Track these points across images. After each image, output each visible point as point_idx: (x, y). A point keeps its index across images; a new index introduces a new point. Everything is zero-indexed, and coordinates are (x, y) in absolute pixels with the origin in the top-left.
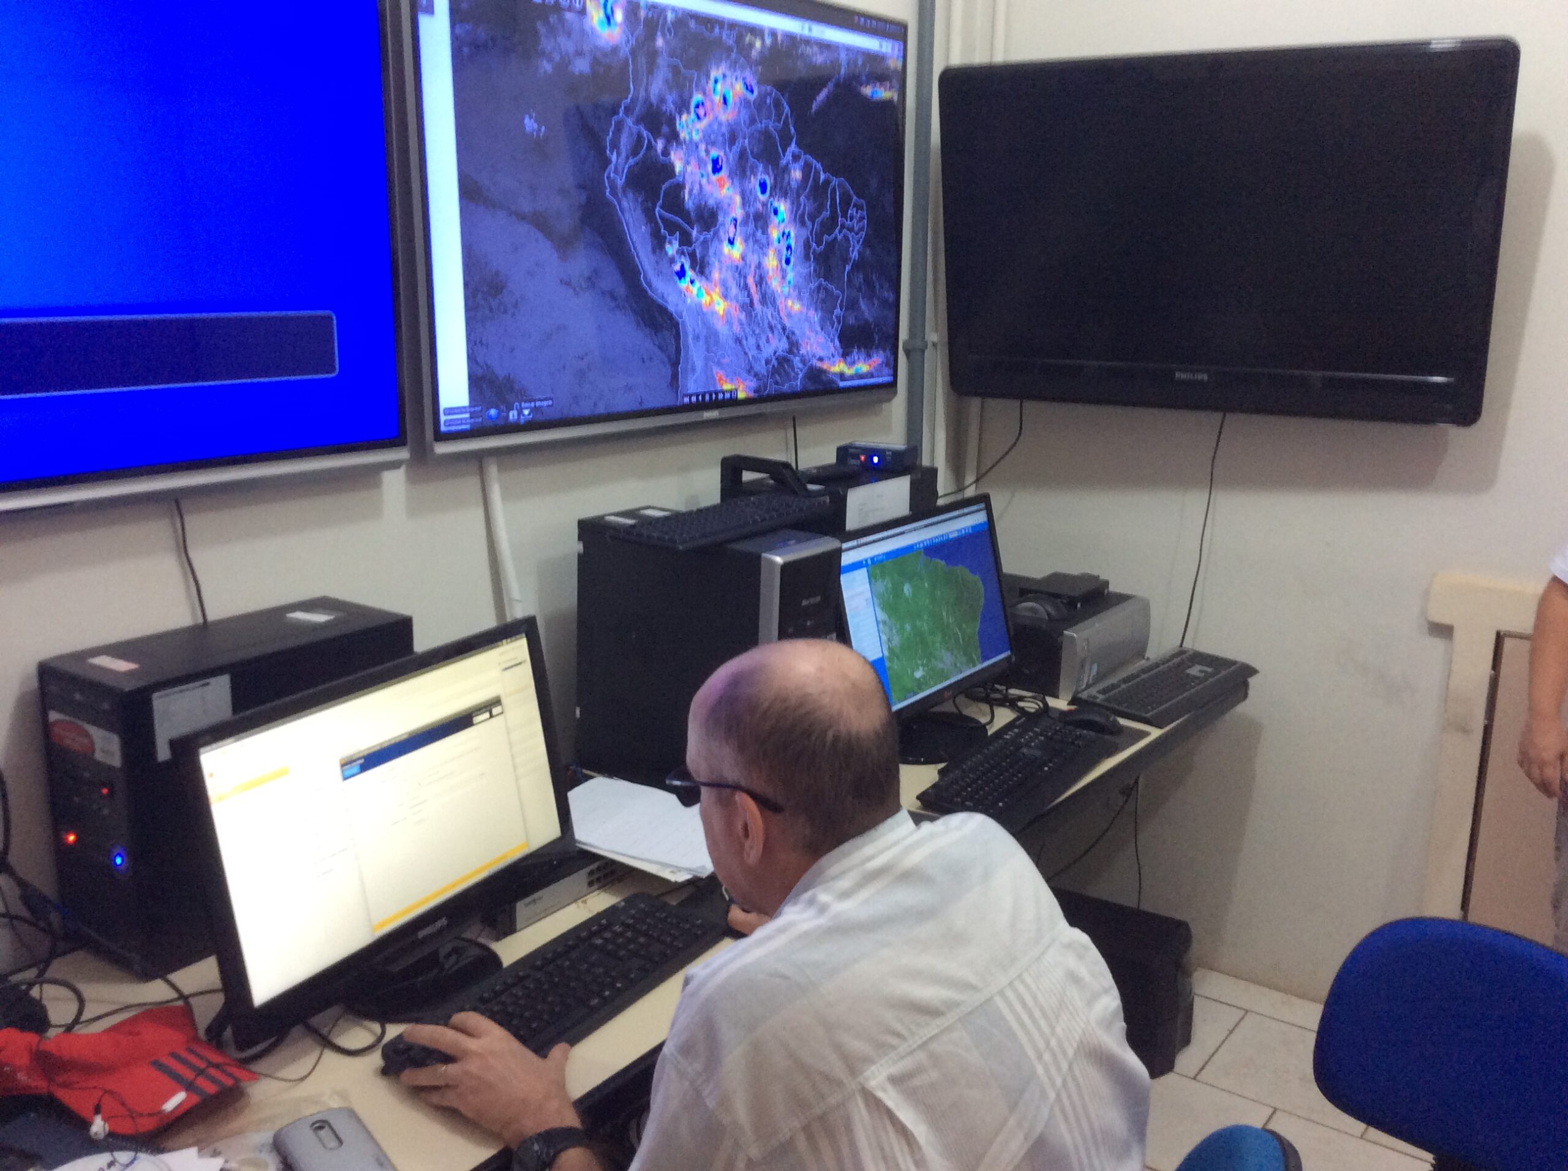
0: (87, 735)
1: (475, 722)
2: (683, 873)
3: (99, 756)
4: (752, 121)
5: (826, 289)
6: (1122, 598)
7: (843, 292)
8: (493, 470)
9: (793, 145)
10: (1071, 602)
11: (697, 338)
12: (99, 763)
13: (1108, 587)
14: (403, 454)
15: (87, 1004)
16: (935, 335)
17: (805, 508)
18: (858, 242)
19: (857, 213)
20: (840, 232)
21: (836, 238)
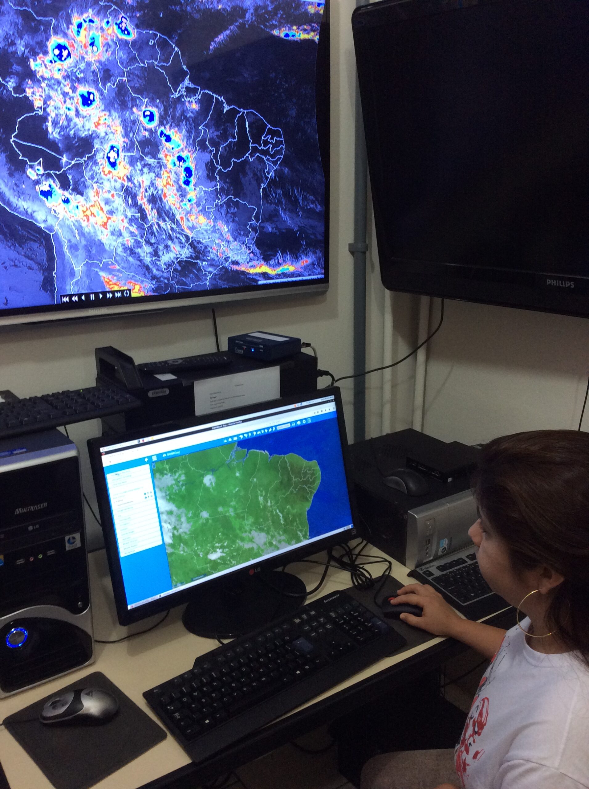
4: (132, 60)
5: (237, 204)
7: (259, 206)
9: (187, 81)
11: (74, 247)
18: (275, 163)
19: (272, 139)
20: (251, 155)
21: (246, 160)
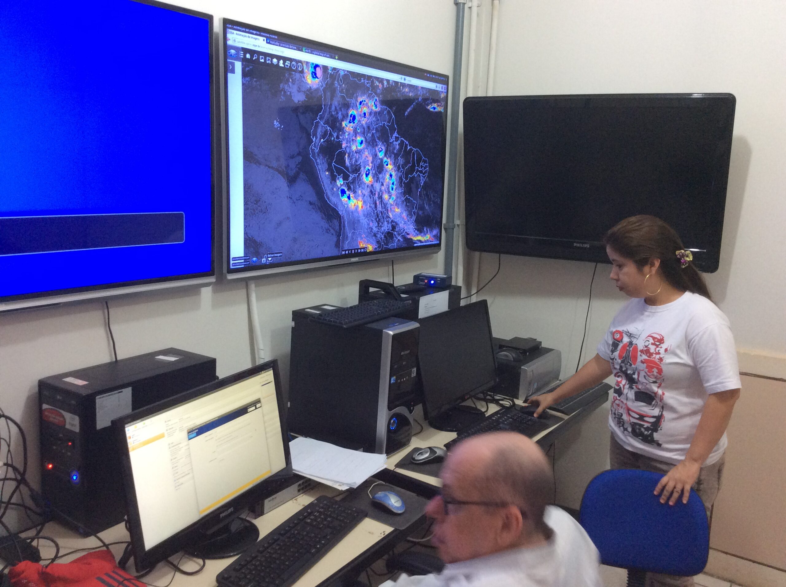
0: (63, 416)
1: (248, 411)
2: (344, 486)
3: (68, 426)
4: (378, 122)
5: (409, 200)
6: (548, 350)
7: (417, 201)
8: (252, 286)
9: (396, 133)
10: (524, 352)
11: (349, 223)
12: (68, 429)
13: (541, 345)
14: (212, 279)
15: (60, 549)
16: (459, 221)
17: (401, 307)
18: (424, 177)
19: (424, 164)
20: (416, 173)
21: (414, 176)
